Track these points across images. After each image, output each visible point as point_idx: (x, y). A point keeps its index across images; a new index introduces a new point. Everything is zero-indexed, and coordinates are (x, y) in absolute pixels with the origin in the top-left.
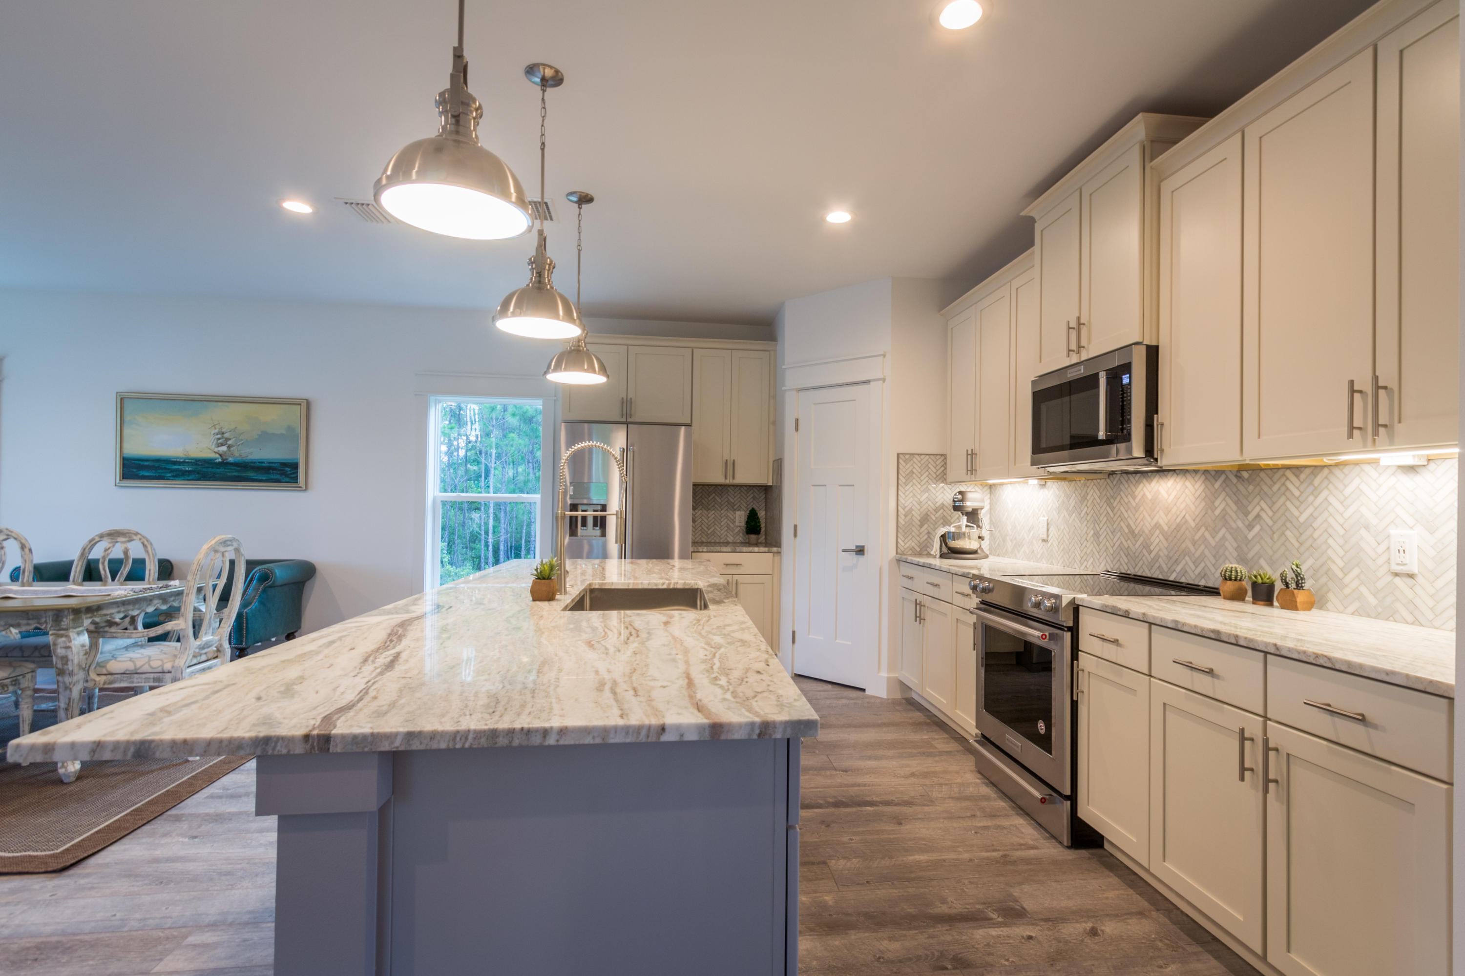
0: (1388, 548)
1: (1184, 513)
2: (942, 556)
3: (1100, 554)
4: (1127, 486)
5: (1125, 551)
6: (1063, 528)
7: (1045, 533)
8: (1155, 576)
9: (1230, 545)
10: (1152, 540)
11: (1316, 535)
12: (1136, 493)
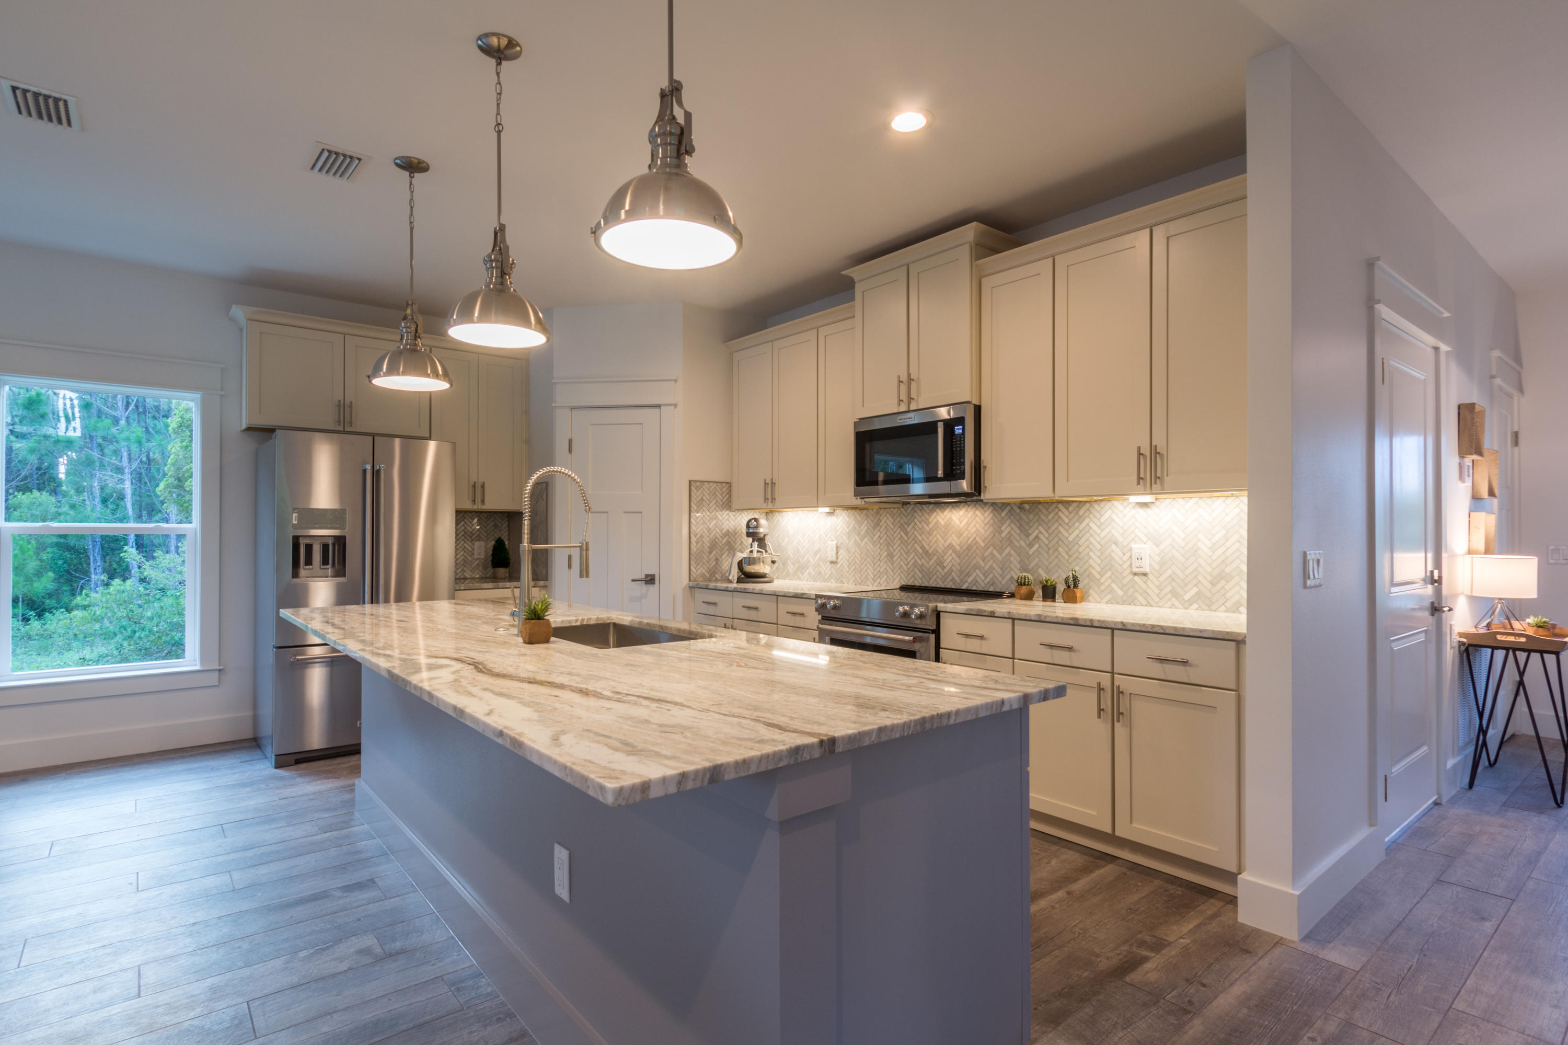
0: (1131, 557)
1: (974, 535)
2: (739, 581)
3: (895, 571)
4: (920, 514)
5: (919, 568)
6: (854, 550)
7: (834, 555)
8: (948, 586)
9: (1015, 560)
10: (945, 558)
11: (1080, 550)
12: (930, 520)
